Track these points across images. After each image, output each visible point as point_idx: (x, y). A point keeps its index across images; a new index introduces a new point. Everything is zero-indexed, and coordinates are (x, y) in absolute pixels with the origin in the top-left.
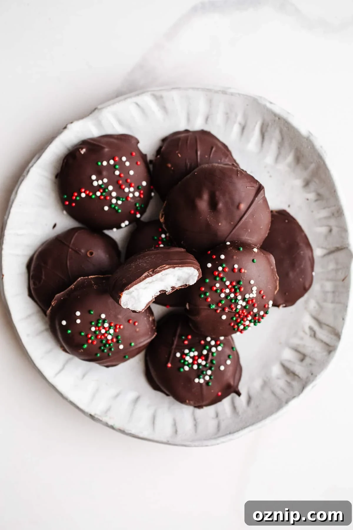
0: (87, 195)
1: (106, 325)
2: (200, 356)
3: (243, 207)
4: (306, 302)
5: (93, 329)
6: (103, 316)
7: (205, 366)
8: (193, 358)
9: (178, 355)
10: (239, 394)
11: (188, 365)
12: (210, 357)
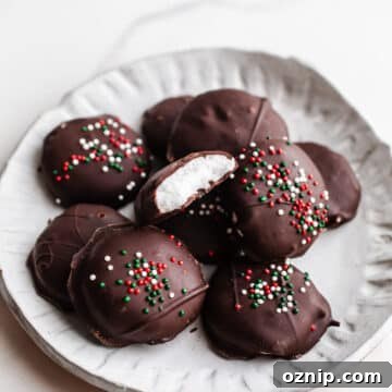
0: (81, 161)
1: (146, 265)
2: (271, 284)
3: (254, 110)
4: (364, 216)
5: (131, 273)
6: (139, 255)
7: (282, 292)
8: (264, 288)
9: (244, 292)
10: (336, 324)
11: (261, 298)
12: (284, 283)
